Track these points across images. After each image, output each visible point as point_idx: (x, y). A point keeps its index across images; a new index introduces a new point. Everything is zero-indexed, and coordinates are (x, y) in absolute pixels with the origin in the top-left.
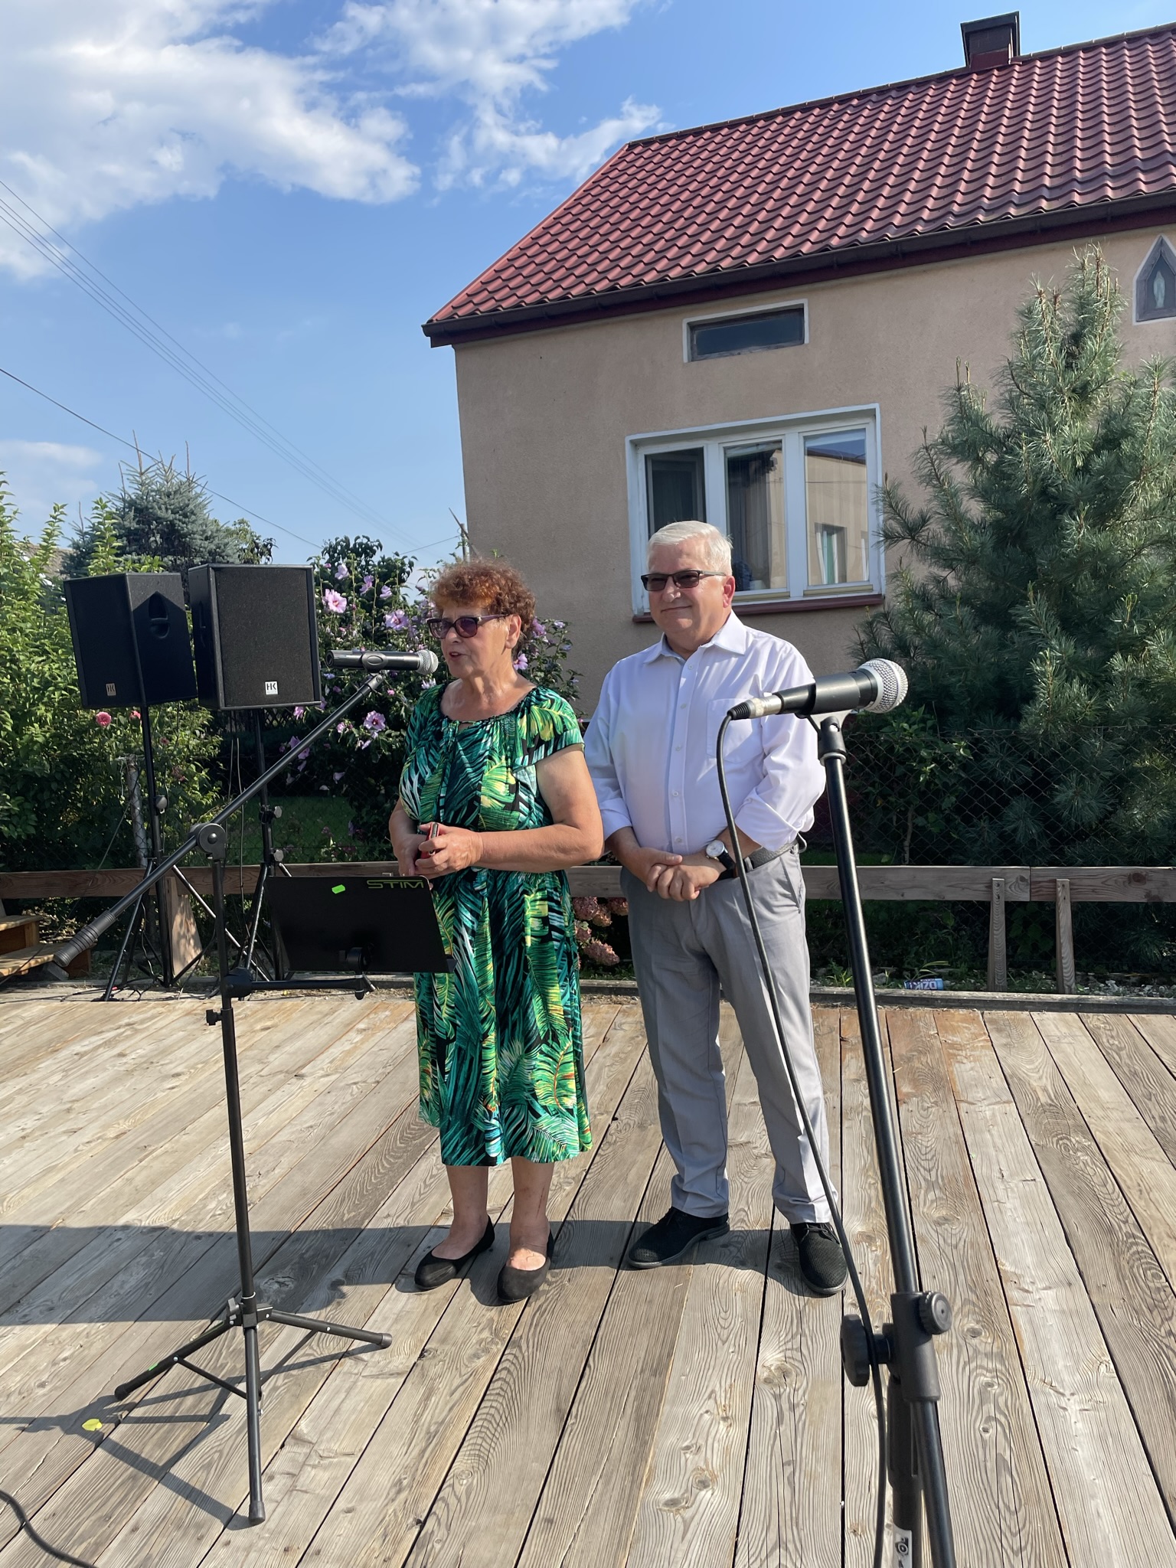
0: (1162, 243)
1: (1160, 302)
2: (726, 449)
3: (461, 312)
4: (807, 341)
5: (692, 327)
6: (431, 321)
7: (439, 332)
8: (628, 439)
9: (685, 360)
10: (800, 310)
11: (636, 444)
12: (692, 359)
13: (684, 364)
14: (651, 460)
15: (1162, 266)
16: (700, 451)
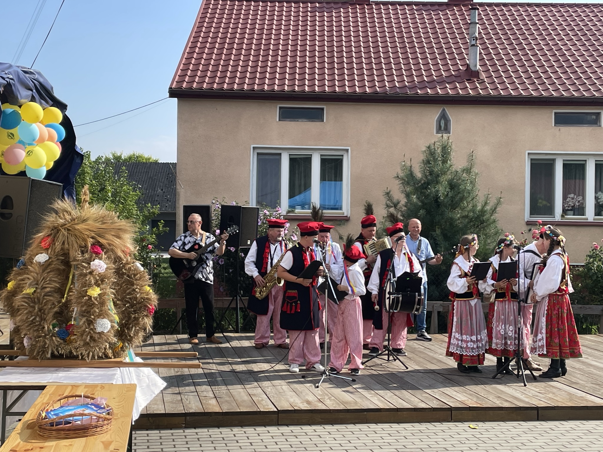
0: (444, 110)
1: (443, 128)
2: (290, 155)
4: (325, 121)
5: (280, 108)
6: (170, 88)
8: (252, 146)
9: (278, 120)
10: (323, 109)
11: (254, 148)
13: (277, 122)
14: (258, 154)
15: (444, 117)
16: (280, 154)
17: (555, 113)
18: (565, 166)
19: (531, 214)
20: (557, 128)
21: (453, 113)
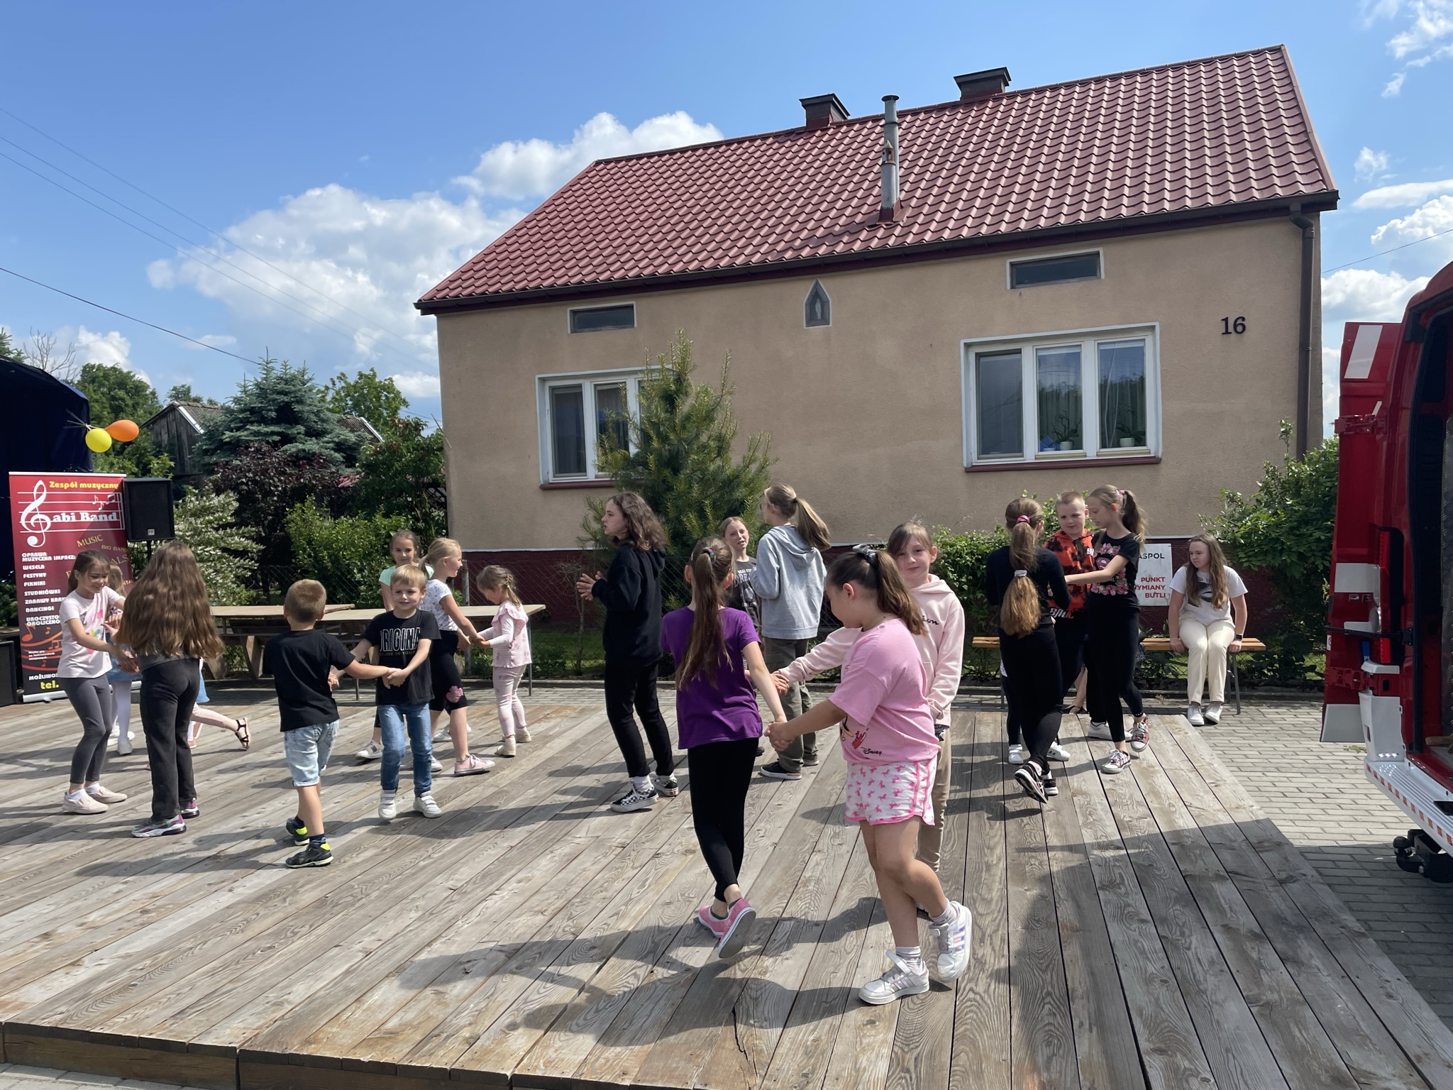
0: (817, 284)
1: (819, 316)
2: (596, 385)
3: (440, 295)
4: (636, 325)
5: (574, 313)
6: (420, 300)
7: (426, 306)
8: (538, 376)
9: (569, 332)
10: (632, 307)
11: (543, 380)
12: (573, 332)
13: (569, 335)
14: (553, 389)
15: (816, 296)
16: (580, 386)
17: (1012, 265)
18: (1041, 361)
19: (979, 454)
20: (1017, 291)
21: (831, 286)
